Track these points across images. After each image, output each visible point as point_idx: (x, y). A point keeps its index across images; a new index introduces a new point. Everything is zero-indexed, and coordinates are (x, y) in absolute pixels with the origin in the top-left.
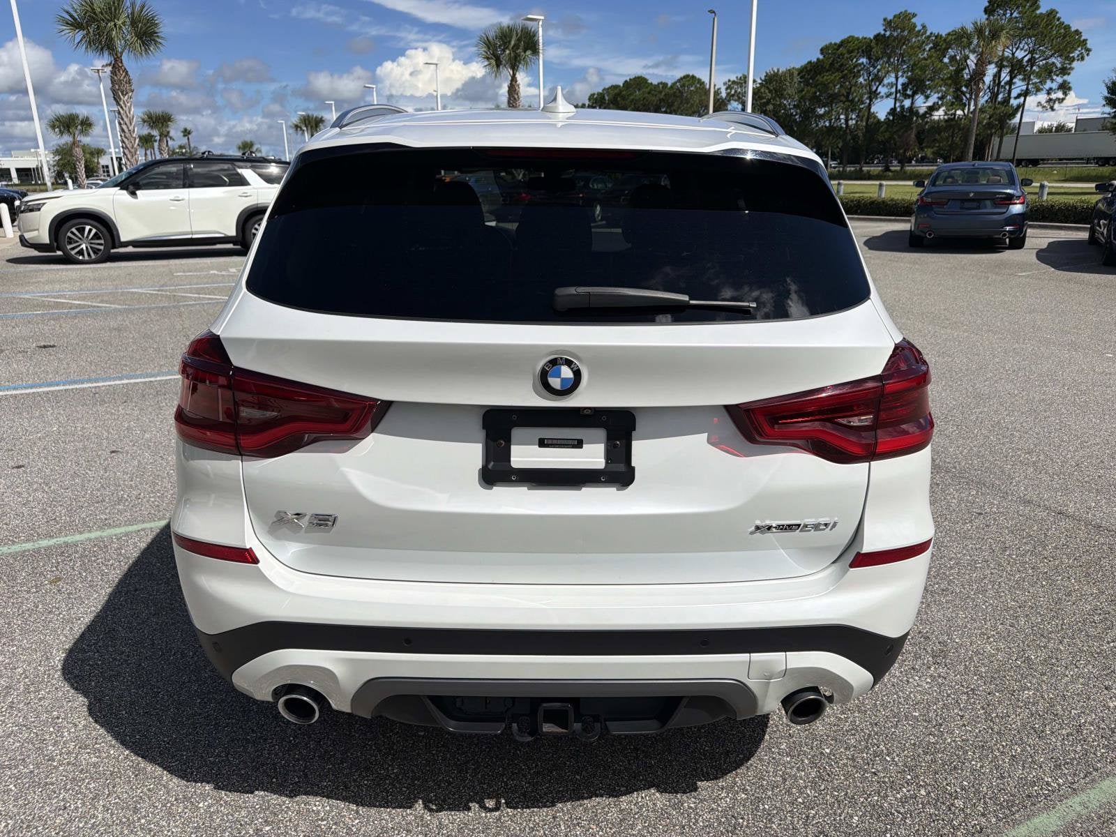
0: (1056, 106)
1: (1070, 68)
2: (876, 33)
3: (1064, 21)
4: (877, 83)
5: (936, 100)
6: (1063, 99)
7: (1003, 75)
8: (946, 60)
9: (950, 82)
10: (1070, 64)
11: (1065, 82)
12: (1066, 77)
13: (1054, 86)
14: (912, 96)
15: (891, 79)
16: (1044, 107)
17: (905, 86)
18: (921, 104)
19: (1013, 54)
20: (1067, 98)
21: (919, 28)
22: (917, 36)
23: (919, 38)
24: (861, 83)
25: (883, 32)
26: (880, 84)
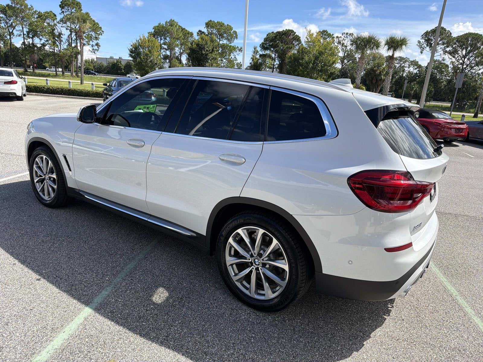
0: (96, 52)
1: (99, 38)
2: (7, 3)
3: (92, 18)
4: (12, 29)
5: (44, 42)
6: (98, 50)
7: (73, 36)
8: (45, 24)
9: (50, 34)
10: (98, 36)
11: (98, 43)
12: (97, 41)
13: (94, 44)
14: (32, 38)
15: (19, 28)
16: (91, 52)
17: (28, 33)
18: (38, 42)
19: (75, 27)
20: (99, 49)
21: (29, 6)
22: (29, 10)
23: (30, 11)
24: (2, 27)
25: (11, 4)
26: (14, 29)
